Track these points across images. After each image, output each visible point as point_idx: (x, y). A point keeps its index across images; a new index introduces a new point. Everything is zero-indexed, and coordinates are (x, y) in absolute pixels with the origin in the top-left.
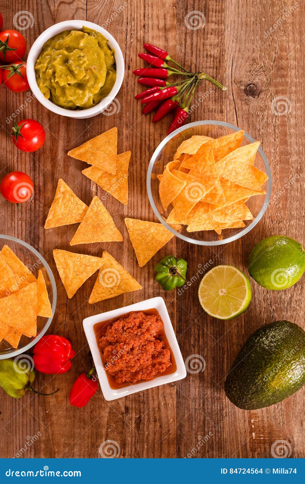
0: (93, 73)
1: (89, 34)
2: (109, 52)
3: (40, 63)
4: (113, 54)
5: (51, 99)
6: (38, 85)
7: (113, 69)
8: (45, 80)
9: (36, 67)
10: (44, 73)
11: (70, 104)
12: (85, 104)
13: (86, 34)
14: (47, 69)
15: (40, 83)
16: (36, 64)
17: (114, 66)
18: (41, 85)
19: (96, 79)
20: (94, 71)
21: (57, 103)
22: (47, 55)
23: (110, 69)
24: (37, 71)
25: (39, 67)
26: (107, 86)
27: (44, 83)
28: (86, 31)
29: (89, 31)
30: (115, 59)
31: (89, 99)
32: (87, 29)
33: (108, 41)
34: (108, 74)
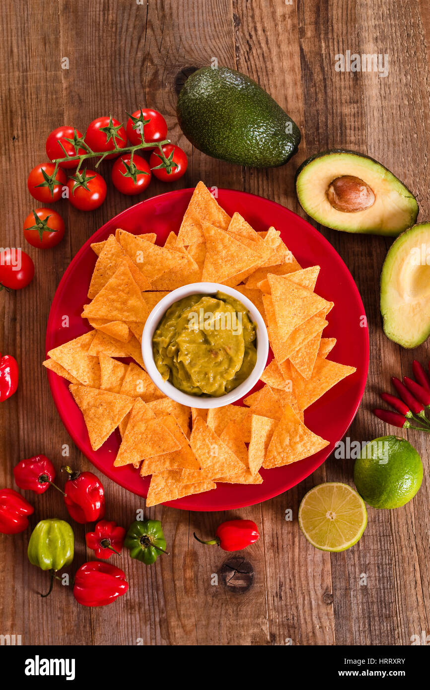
0: (227, 354)
1: (224, 301)
2: (250, 326)
3: (161, 336)
4: (254, 329)
5: (171, 381)
6: (156, 362)
7: (253, 347)
8: (165, 356)
9: (155, 340)
10: (166, 349)
11: (195, 390)
12: (215, 392)
13: (221, 302)
14: (168, 345)
15: (158, 359)
16: (154, 335)
17: (255, 343)
18: (160, 363)
19: (231, 361)
20: (228, 351)
21: (178, 386)
22: (171, 326)
23: (250, 347)
24: (155, 345)
25: (159, 339)
26: (245, 369)
27: (163, 360)
28: (222, 297)
29: (225, 297)
30: (256, 334)
31: (220, 386)
32: (223, 294)
33: (249, 311)
34: (246, 354)
